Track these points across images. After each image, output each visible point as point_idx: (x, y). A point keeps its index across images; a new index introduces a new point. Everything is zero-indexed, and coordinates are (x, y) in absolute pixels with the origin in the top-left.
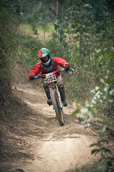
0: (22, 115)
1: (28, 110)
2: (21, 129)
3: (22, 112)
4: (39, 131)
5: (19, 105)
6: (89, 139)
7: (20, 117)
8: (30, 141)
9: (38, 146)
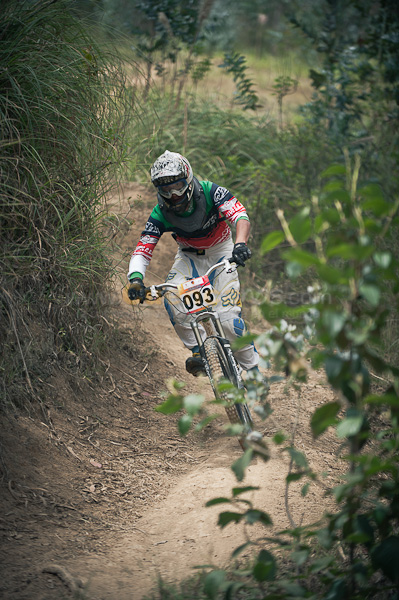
0: (135, 390)
1: (159, 374)
2: (119, 438)
3: (137, 379)
4: (174, 445)
5: (131, 357)
6: (330, 470)
7: (125, 397)
8: (134, 476)
9: (156, 493)
